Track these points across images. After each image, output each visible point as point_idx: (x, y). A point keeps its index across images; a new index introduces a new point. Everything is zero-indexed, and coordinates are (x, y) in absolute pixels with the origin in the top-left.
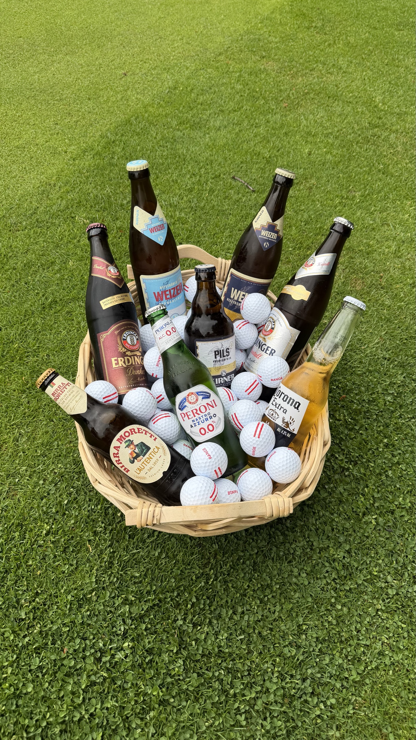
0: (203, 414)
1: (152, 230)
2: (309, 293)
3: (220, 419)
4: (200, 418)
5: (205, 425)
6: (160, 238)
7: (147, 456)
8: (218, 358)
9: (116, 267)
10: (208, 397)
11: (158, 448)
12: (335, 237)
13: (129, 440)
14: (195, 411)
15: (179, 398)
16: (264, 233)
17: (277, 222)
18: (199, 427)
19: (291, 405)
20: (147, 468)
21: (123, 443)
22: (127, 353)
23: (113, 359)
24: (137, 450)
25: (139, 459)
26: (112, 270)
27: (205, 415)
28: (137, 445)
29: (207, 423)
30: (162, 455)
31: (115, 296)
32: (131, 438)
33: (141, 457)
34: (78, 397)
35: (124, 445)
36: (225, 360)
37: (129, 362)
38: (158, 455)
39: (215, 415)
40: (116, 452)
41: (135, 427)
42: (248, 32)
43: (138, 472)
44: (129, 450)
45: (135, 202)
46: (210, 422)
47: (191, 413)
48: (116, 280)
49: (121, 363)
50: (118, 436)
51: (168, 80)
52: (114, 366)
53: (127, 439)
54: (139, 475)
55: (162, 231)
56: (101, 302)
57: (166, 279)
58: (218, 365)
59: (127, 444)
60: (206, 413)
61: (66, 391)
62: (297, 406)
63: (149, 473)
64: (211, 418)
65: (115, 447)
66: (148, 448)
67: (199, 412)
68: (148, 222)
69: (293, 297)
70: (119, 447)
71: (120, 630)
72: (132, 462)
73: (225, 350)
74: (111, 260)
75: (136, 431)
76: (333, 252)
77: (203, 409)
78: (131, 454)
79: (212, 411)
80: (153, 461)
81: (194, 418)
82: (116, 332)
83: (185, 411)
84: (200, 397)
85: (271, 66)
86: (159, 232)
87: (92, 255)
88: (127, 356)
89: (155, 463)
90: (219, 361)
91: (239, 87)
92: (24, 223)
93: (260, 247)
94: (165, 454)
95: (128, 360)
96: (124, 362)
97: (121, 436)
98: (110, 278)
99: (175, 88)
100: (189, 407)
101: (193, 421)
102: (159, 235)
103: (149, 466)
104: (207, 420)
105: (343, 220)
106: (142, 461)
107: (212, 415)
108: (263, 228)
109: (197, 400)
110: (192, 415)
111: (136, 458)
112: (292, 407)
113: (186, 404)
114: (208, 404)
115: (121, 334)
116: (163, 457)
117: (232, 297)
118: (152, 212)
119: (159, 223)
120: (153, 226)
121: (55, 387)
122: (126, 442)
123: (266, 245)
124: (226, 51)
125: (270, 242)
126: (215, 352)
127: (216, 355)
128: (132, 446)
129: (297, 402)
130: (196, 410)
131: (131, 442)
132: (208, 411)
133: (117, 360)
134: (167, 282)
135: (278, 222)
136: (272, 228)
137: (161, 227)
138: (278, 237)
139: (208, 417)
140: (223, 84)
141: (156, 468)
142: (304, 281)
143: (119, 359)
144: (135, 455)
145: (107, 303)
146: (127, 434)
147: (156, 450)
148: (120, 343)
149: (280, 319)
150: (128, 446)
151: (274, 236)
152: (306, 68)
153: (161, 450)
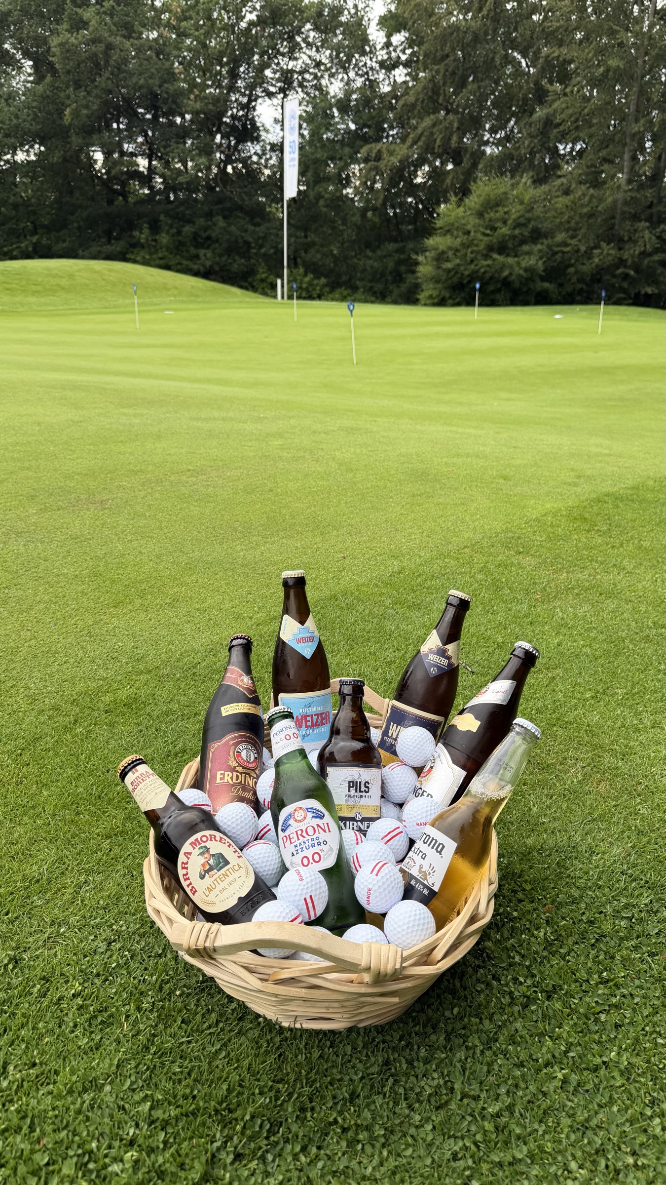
0: (310, 838)
1: (299, 641)
2: (478, 723)
3: (331, 849)
4: (304, 843)
5: (309, 853)
6: (307, 651)
7: (223, 871)
8: (353, 792)
9: (252, 678)
10: (322, 817)
11: (240, 867)
12: (515, 663)
13: (205, 847)
14: (299, 833)
15: (283, 814)
16: (431, 657)
17: (448, 647)
18: (301, 855)
19: (433, 848)
20: (219, 888)
21: (197, 848)
22: (237, 768)
23: (219, 773)
24: (211, 862)
25: (211, 873)
26: (246, 680)
27: (312, 840)
28: (214, 855)
29: (313, 850)
30: (243, 876)
31: (240, 704)
32: (208, 844)
33: (215, 871)
34: (159, 790)
35: (197, 851)
36: (361, 796)
37: (237, 779)
38: (237, 874)
39: (325, 842)
40: (185, 860)
41: (218, 835)
42: (507, 530)
43: (207, 893)
44: (202, 860)
45: (286, 611)
46: (317, 849)
47: (295, 835)
48: (248, 690)
49: (227, 778)
50: (192, 839)
51: (396, 565)
52: (218, 781)
53: (203, 844)
54: (207, 899)
55: (311, 644)
56: (222, 708)
57: (309, 701)
58: (351, 801)
59: (201, 850)
60: (314, 837)
61: (148, 780)
62: (440, 851)
63: (221, 897)
64: (319, 844)
65: (185, 854)
66: (227, 863)
67: (304, 834)
68: (296, 631)
69: (459, 727)
70: (190, 854)
71: (128, 1134)
72: (202, 877)
73: (363, 783)
74: (249, 672)
75: (218, 839)
76: (513, 678)
77: (310, 831)
78: (203, 865)
79: (323, 836)
80: (228, 880)
81: (298, 843)
82: (231, 743)
83: (287, 833)
84: (310, 815)
85: (528, 561)
86: (307, 644)
87: (229, 663)
88: (237, 771)
89: (231, 883)
90: (354, 796)
91: (480, 577)
92: (178, 675)
93: (427, 672)
94: (247, 876)
95: (237, 776)
96: (232, 778)
97: (197, 840)
98: (241, 686)
99: (400, 573)
100: (294, 827)
101: (296, 846)
102: (307, 647)
103: (222, 885)
104: (313, 845)
105: (526, 645)
106: (215, 877)
107: (321, 841)
108: (431, 651)
109: (305, 818)
110: (296, 838)
111: (207, 871)
112: (434, 850)
113: (291, 822)
114: (318, 825)
115: (236, 745)
116: (243, 878)
117: (390, 734)
118: (302, 622)
119: (308, 635)
120: (301, 636)
121: (137, 774)
122: (201, 848)
123: (433, 671)
124: (474, 545)
125: (439, 668)
126: (350, 782)
127: (350, 787)
128: (206, 855)
129: (440, 844)
130: (302, 830)
131: (208, 850)
132: (317, 834)
133: (223, 775)
134: (310, 705)
135: (451, 647)
136: (442, 653)
137: (311, 639)
138: (450, 665)
139: (316, 842)
140: (461, 573)
141: (231, 890)
142: (474, 710)
143: (226, 773)
144: (207, 867)
145: (230, 710)
146: (204, 839)
147: (236, 868)
148: (232, 756)
149: (442, 757)
150: (201, 854)
151: (445, 662)
152: (575, 565)
153: (243, 871)
